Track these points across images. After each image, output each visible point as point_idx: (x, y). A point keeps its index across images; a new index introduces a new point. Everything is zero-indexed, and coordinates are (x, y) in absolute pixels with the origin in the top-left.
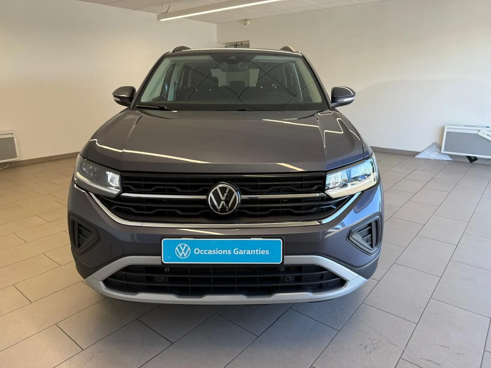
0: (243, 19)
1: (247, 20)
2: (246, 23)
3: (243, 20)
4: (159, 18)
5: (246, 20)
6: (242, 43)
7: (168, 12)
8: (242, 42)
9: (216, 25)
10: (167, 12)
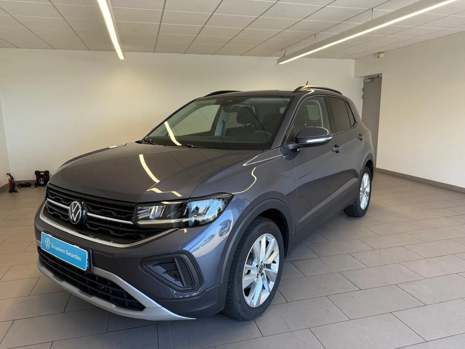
0: (376, 52)
1: (381, 53)
2: (378, 56)
3: (376, 54)
4: (279, 61)
5: (379, 53)
6: (378, 76)
7: (286, 55)
8: (379, 74)
9: (354, 61)
10: (284, 56)
